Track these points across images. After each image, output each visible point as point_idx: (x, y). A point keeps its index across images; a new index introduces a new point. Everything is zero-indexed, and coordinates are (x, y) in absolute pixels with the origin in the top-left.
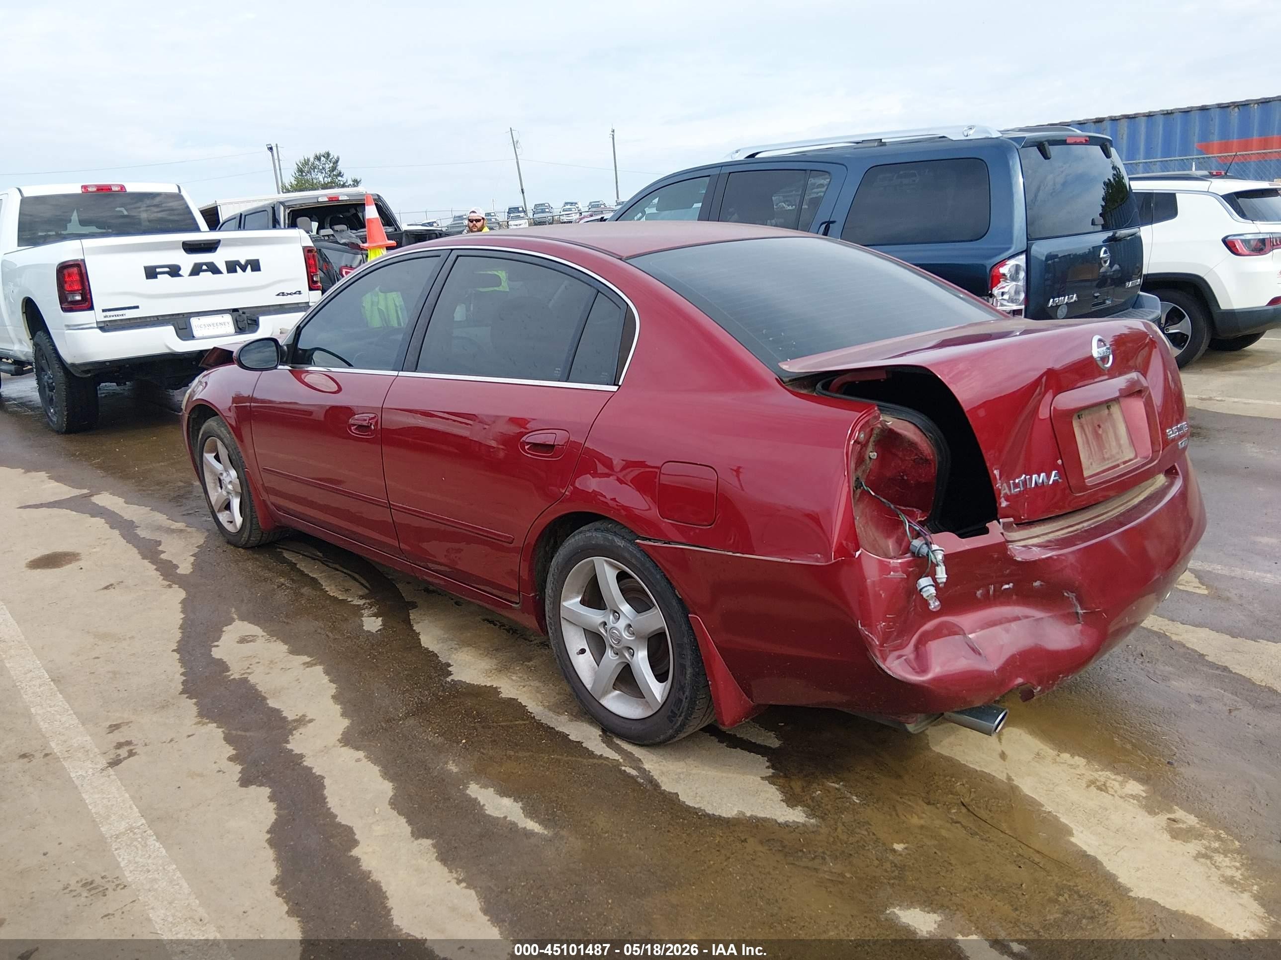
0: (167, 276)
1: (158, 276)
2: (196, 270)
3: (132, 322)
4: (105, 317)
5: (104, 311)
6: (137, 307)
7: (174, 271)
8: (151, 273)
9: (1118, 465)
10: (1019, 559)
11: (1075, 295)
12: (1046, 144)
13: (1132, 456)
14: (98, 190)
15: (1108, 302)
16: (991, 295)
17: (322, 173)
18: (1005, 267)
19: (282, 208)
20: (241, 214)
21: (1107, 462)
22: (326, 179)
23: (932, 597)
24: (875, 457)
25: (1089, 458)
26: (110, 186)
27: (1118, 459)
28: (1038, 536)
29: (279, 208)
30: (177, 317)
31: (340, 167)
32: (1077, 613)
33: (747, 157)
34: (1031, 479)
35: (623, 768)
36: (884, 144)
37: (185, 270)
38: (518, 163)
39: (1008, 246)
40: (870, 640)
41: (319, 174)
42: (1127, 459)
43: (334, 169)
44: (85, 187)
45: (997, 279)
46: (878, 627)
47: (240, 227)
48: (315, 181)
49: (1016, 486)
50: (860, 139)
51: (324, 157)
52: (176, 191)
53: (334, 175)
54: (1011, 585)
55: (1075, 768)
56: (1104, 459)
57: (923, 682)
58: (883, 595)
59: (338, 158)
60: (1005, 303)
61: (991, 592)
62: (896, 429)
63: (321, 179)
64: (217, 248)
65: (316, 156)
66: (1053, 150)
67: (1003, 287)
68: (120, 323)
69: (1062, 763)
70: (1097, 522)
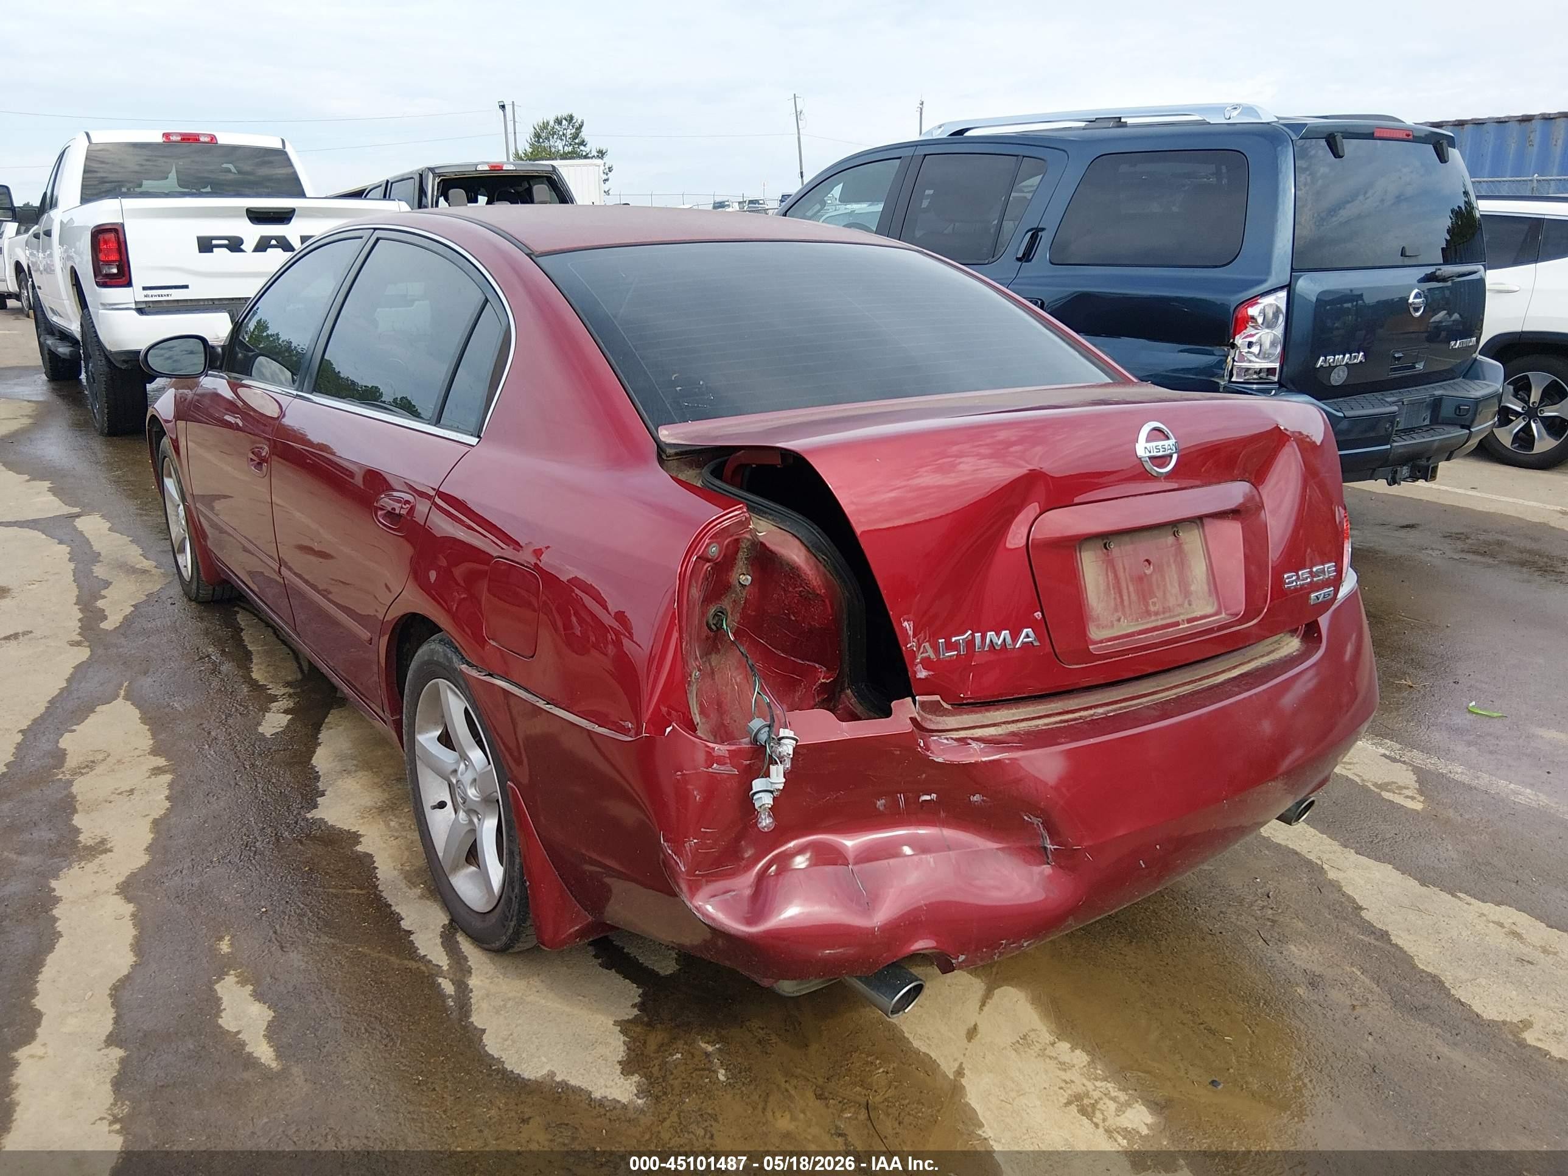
0: (225, 250)
1: (215, 249)
2: (263, 245)
3: (181, 304)
4: (146, 296)
5: (144, 288)
6: (186, 287)
7: (235, 245)
8: (206, 245)
9: (1177, 624)
10: (940, 760)
11: (1362, 354)
12: (1339, 137)
13: (1210, 610)
14: (183, 139)
15: (1420, 366)
16: (1233, 346)
17: (562, 140)
18: (1255, 307)
19: (431, 176)
20: (388, 181)
21: (1153, 618)
22: (566, 148)
23: (765, 809)
24: (747, 583)
25: (1116, 610)
26: (198, 135)
27: (1179, 615)
28: (994, 725)
29: (428, 175)
30: (238, 302)
31: (584, 134)
32: (1045, 848)
33: (951, 135)
34: (983, 638)
35: (440, 980)
36: (1125, 125)
37: (249, 245)
38: (799, 139)
39: (1262, 277)
40: (673, 862)
41: (559, 141)
42: (1198, 614)
43: (575, 136)
44: (166, 135)
45: (1245, 321)
46: (687, 845)
47: (385, 196)
48: (553, 150)
49: (954, 646)
50: (1093, 118)
51: (566, 120)
52: (279, 146)
53: (576, 144)
54: (934, 796)
55: (1065, 1070)
56: (1148, 613)
57: (751, 935)
58: (697, 798)
59: (582, 123)
60: (1253, 358)
61: (902, 804)
62: (768, 544)
63: (561, 148)
64: (291, 219)
65: (557, 119)
66: (1349, 147)
67: (1252, 336)
68: (165, 305)
69: (1050, 1058)
70: (1125, 708)
